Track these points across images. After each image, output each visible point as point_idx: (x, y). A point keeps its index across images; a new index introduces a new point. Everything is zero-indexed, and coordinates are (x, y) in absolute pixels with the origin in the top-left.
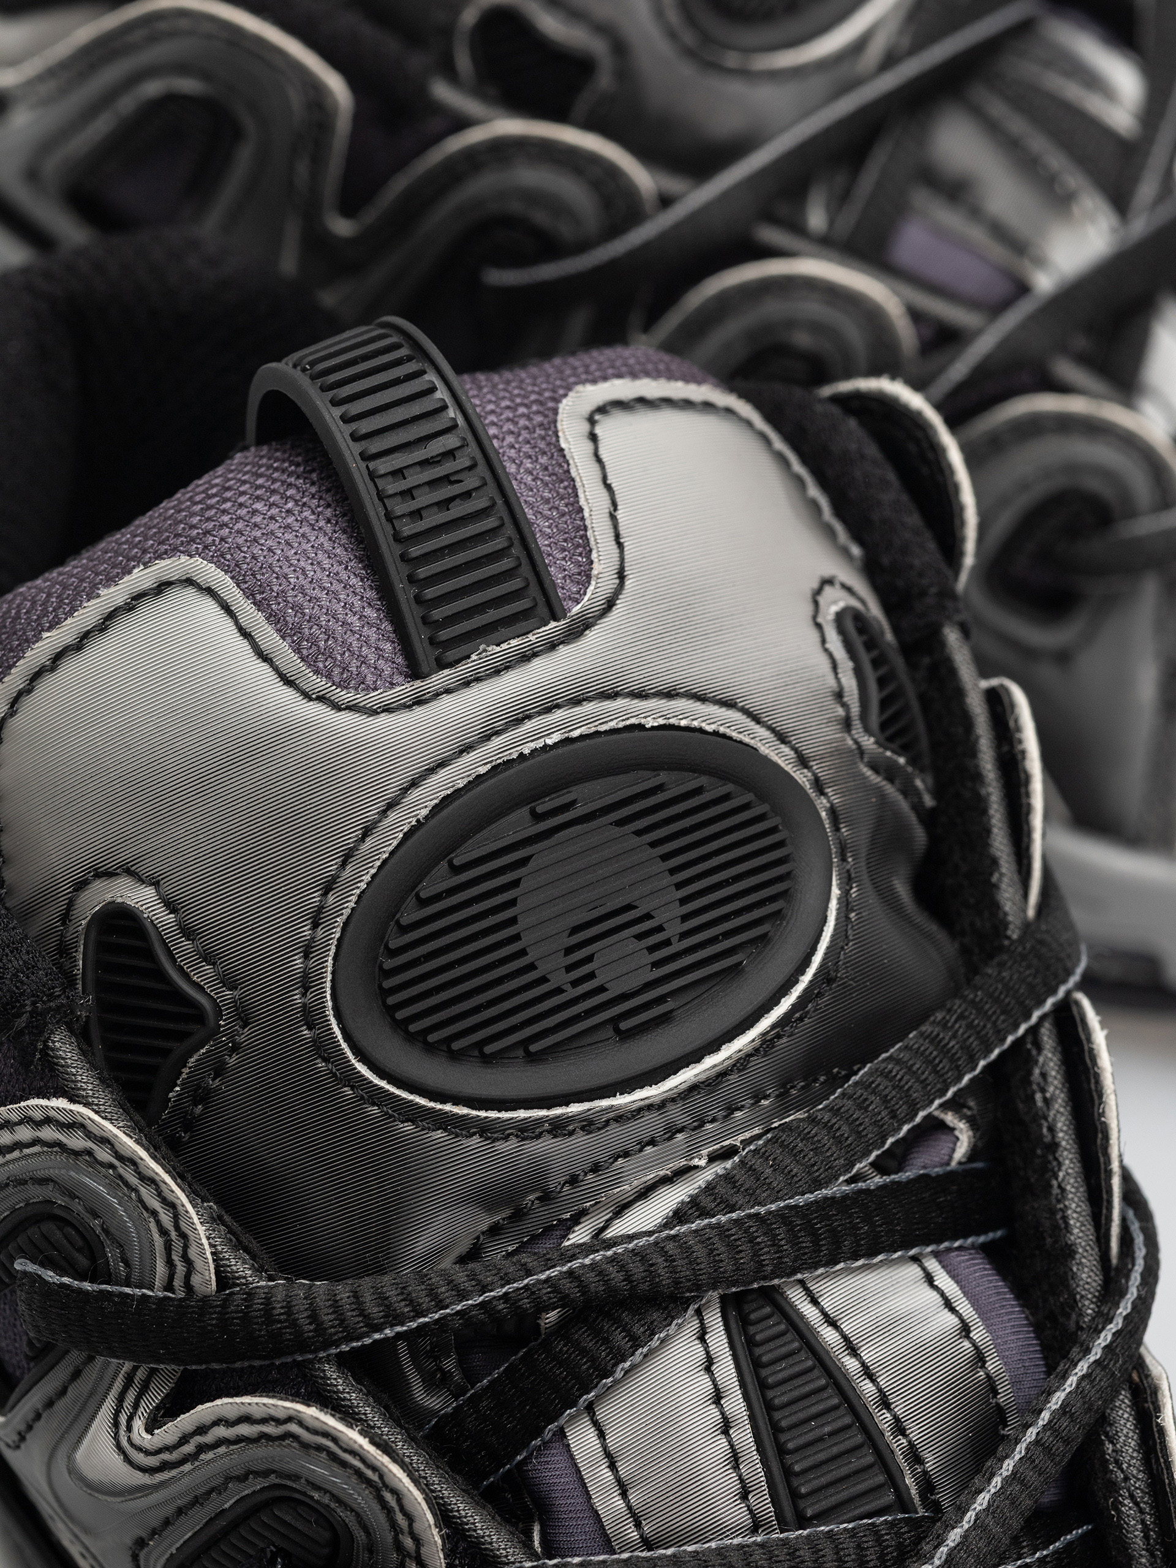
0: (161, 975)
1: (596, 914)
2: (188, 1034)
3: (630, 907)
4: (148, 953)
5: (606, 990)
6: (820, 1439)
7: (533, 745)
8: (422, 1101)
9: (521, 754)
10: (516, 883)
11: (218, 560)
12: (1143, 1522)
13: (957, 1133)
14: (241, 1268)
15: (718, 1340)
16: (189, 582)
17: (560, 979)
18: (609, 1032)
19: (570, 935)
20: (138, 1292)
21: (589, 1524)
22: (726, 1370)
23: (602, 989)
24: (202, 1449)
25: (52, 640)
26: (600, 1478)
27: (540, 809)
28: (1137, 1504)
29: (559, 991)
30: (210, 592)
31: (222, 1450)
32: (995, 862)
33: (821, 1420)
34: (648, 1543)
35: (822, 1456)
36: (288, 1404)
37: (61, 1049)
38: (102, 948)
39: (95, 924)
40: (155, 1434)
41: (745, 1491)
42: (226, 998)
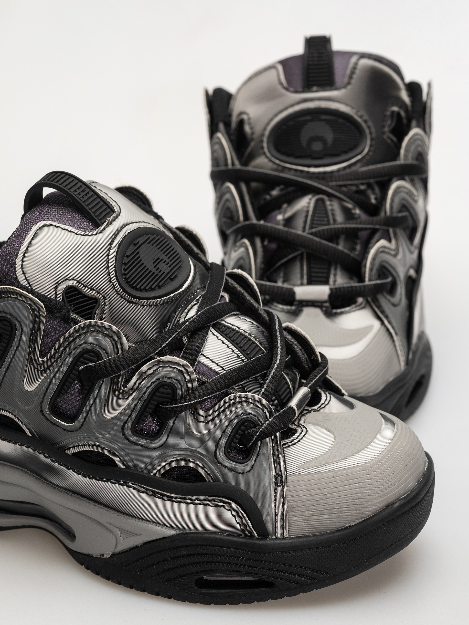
0: (84, 296)
1: (155, 260)
2: (95, 306)
3: (159, 258)
4: (78, 292)
5: (165, 273)
6: (245, 344)
9: (126, 235)
11: (50, 220)
13: (225, 297)
15: (216, 333)
16: (45, 225)
17: (157, 272)
18: (169, 280)
19: (153, 264)
22: (221, 337)
23: (164, 273)
24: (140, 384)
26: (213, 366)
27: (136, 243)
28: (297, 346)
29: (157, 275)
31: (144, 381)
33: (243, 340)
35: (248, 346)
37: (73, 315)
38: (67, 298)
39: (64, 293)
40: (126, 387)
41: (238, 357)
42: (99, 296)
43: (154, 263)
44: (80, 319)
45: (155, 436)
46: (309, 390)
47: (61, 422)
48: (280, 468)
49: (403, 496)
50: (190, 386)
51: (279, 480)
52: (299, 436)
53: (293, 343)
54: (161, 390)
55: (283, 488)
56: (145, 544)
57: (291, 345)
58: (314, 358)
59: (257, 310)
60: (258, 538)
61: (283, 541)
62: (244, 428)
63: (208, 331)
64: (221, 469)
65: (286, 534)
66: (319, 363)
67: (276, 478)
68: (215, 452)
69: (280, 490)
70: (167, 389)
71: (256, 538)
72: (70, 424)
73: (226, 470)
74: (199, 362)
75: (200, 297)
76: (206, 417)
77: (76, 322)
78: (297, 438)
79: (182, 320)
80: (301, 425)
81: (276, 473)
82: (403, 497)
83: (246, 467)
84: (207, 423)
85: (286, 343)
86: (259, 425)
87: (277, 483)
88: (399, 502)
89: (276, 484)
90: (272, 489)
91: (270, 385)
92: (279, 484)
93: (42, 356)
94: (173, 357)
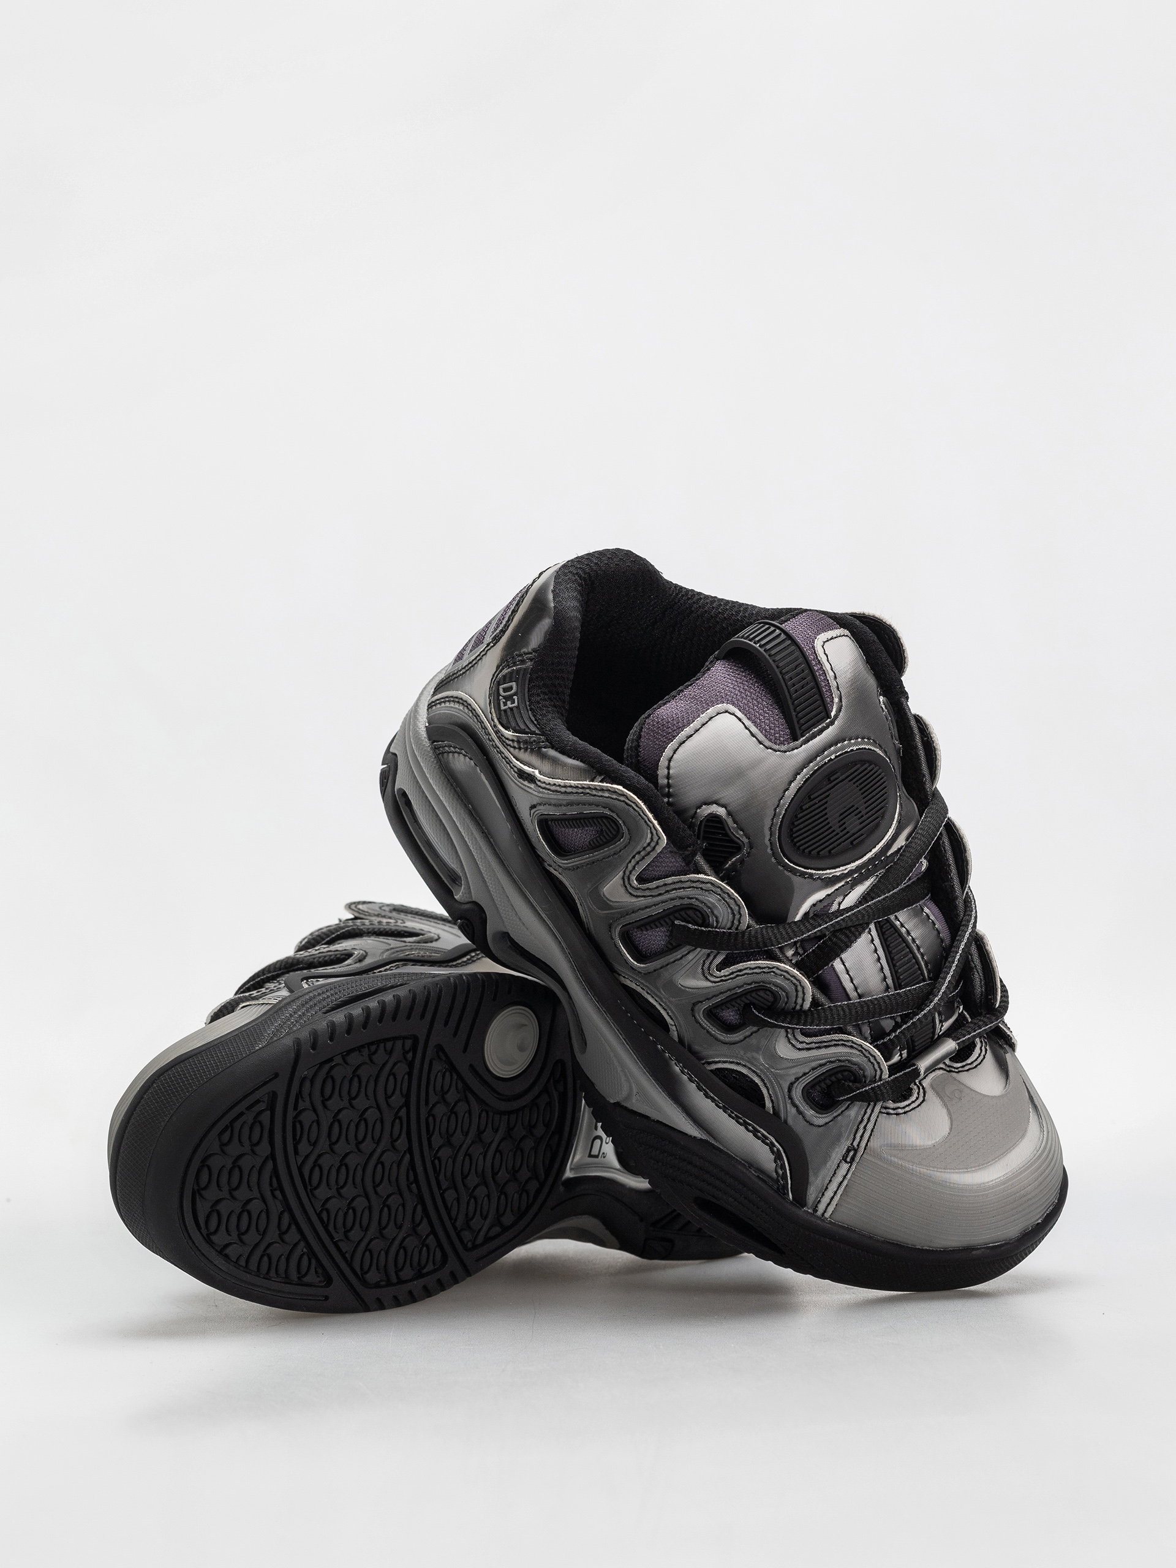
0: (726, 835)
1: (845, 809)
2: (734, 851)
3: (853, 806)
4: (723, 829)
6: (904, 963)
7: (828, 759)
8: (803, 869)
10: (826, 802)
11: (733, 704)
12: (980, 979)
14: (752, 923)
15: (874, 932)
16: (726, 712)
17: (838, 830)
20: (722, 930)
21: (841, 990)
22: (877, 941)
23: (847, 833)
24: (738, 976)
25: (687, 731)
26: (845, 979)
27: (833, 778)
28: (979, 974)
29: (837, 835)
30: (733, 714)
31: (746, 976)
32: (924, 776)
33: (904, 956)
34: (860, 996)
35: (906, 966)
36: (774, 963)
37: (699, 859)
38: (706, 826)
39: (705, 820)
40: (720, 971)
41: (885, 978)
42: (745, 840)
43: (841, 815)
44: (706, 867)
45: (730, 1028)
46: (957, 1047)
47: (626, 953)
48: (859, 1143)
49: (992, 1243)
50: (800, 1001)
51: (851, 1153)
52: (909, 1105)
53: (975, 966)
54: (762, 993)
55: (850, 1167)
56: (658, 1122)
57: (971, 969)
58: (991, 999)
59: (957, 898)
60: (791, 1202)
61: (819, 1222)
62: (842, 1077)
63: (864, 930)
64: (789, 1106)
65: (827, 1215)
66: (994, 1008)
67: (848, 1151)
68: (792, 1084)
69: (845, 1166)
70: (768, 995)
71: (789, 1200)
72: (636, 963)
73: (794, 1110)
74: (832, 965)
75: (880, 874)
76: (802, 1043)
77: (698, 871)
78: (904, 1108)
79: (835, 907)
80: (921, 1087)
81: (852, 1144)
82: (991, 1245)
83: (821, 1120)
84: (799, 1049)
85: (965, 962)
86: (860, 1082)
87: (847, 1157)
88: (983, 1250)
89: (844, 1159)
90: (836, 1162)
91: (906, 1032)
92: (848, 1160)
93: (640, 879)
94: (793, 970)
